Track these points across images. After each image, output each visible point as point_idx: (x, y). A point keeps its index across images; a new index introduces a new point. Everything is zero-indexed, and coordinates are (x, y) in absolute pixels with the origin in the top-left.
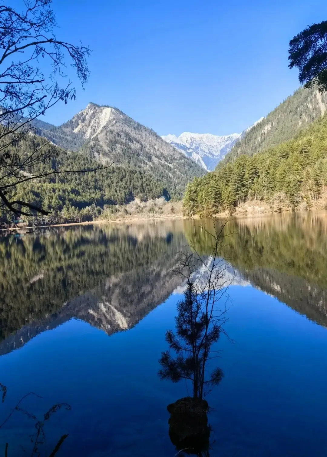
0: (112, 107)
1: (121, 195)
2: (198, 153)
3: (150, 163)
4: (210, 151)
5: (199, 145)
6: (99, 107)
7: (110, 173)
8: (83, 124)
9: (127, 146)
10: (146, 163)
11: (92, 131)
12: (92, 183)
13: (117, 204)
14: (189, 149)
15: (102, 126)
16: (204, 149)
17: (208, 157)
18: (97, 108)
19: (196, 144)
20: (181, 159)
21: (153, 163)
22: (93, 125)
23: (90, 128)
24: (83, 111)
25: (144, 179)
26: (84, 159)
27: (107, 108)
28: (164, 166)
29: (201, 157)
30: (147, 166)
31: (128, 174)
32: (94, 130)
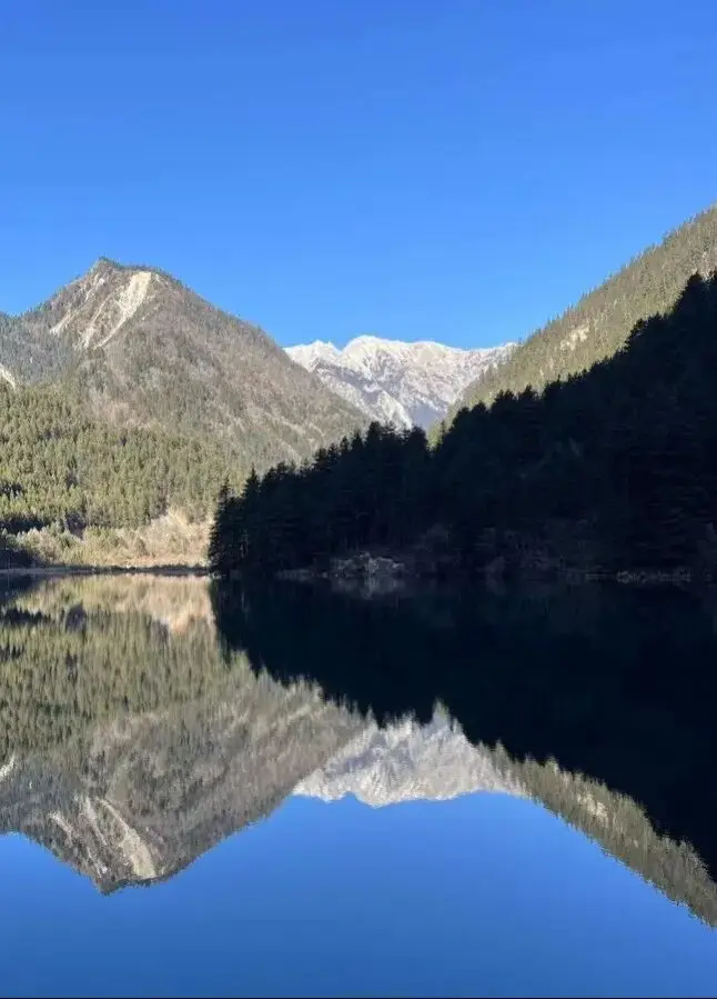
0: (154, 271)
1: (135, 501)
2: (396, 396)
3: (239, 421)
4: (432, 392)
5: (402, 373)
6: (121, 269)
7: (114, 443)
8: (77, 312)
9: (179, 372)
10: (228, 419)
11: (98, 331)
12: (62, 470)
13: (120, 527)
14: (370, 383)
15: (123, 320)
16: (416, 384)
17: (427, 407)
18: (114, 272)
19: (393, 371)
20: (333, 410)
21: (247, 420)
22: (100, 316)
23: (92, 324)
24: (80, 279)
25: (205, 464)
26: (50, 406)
27: (142, 274)
28: (275, 428)
29: (405, 407)
30: (229, 428)
31: (160, 450)
32: (103, 327)
